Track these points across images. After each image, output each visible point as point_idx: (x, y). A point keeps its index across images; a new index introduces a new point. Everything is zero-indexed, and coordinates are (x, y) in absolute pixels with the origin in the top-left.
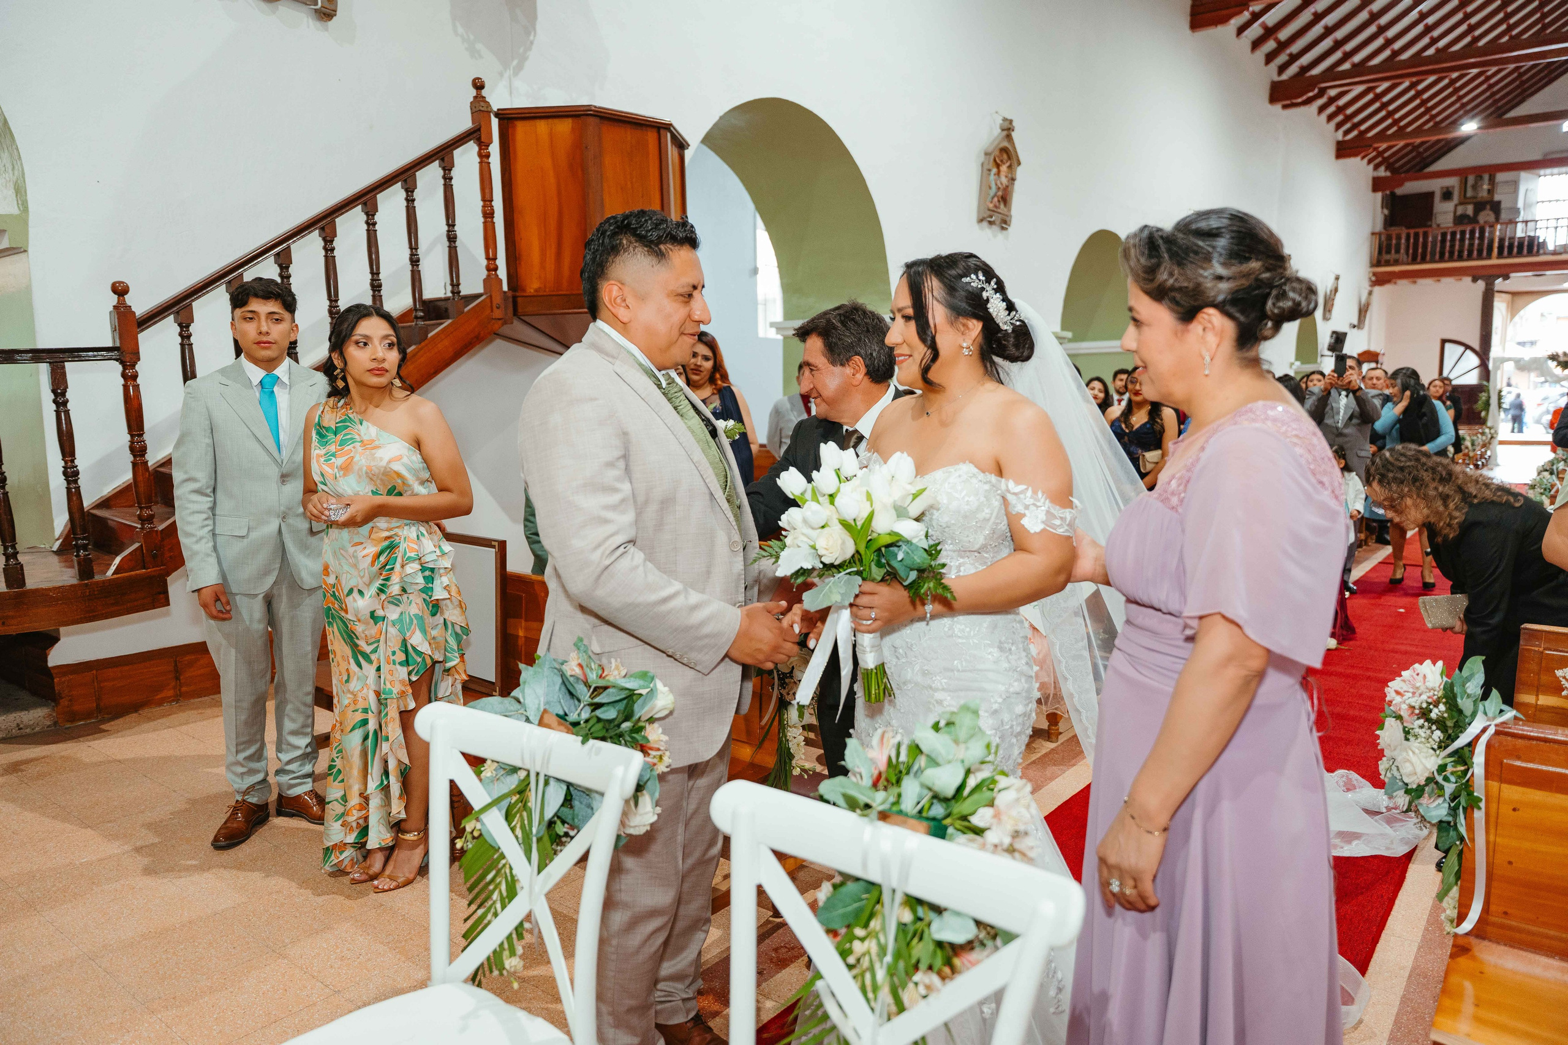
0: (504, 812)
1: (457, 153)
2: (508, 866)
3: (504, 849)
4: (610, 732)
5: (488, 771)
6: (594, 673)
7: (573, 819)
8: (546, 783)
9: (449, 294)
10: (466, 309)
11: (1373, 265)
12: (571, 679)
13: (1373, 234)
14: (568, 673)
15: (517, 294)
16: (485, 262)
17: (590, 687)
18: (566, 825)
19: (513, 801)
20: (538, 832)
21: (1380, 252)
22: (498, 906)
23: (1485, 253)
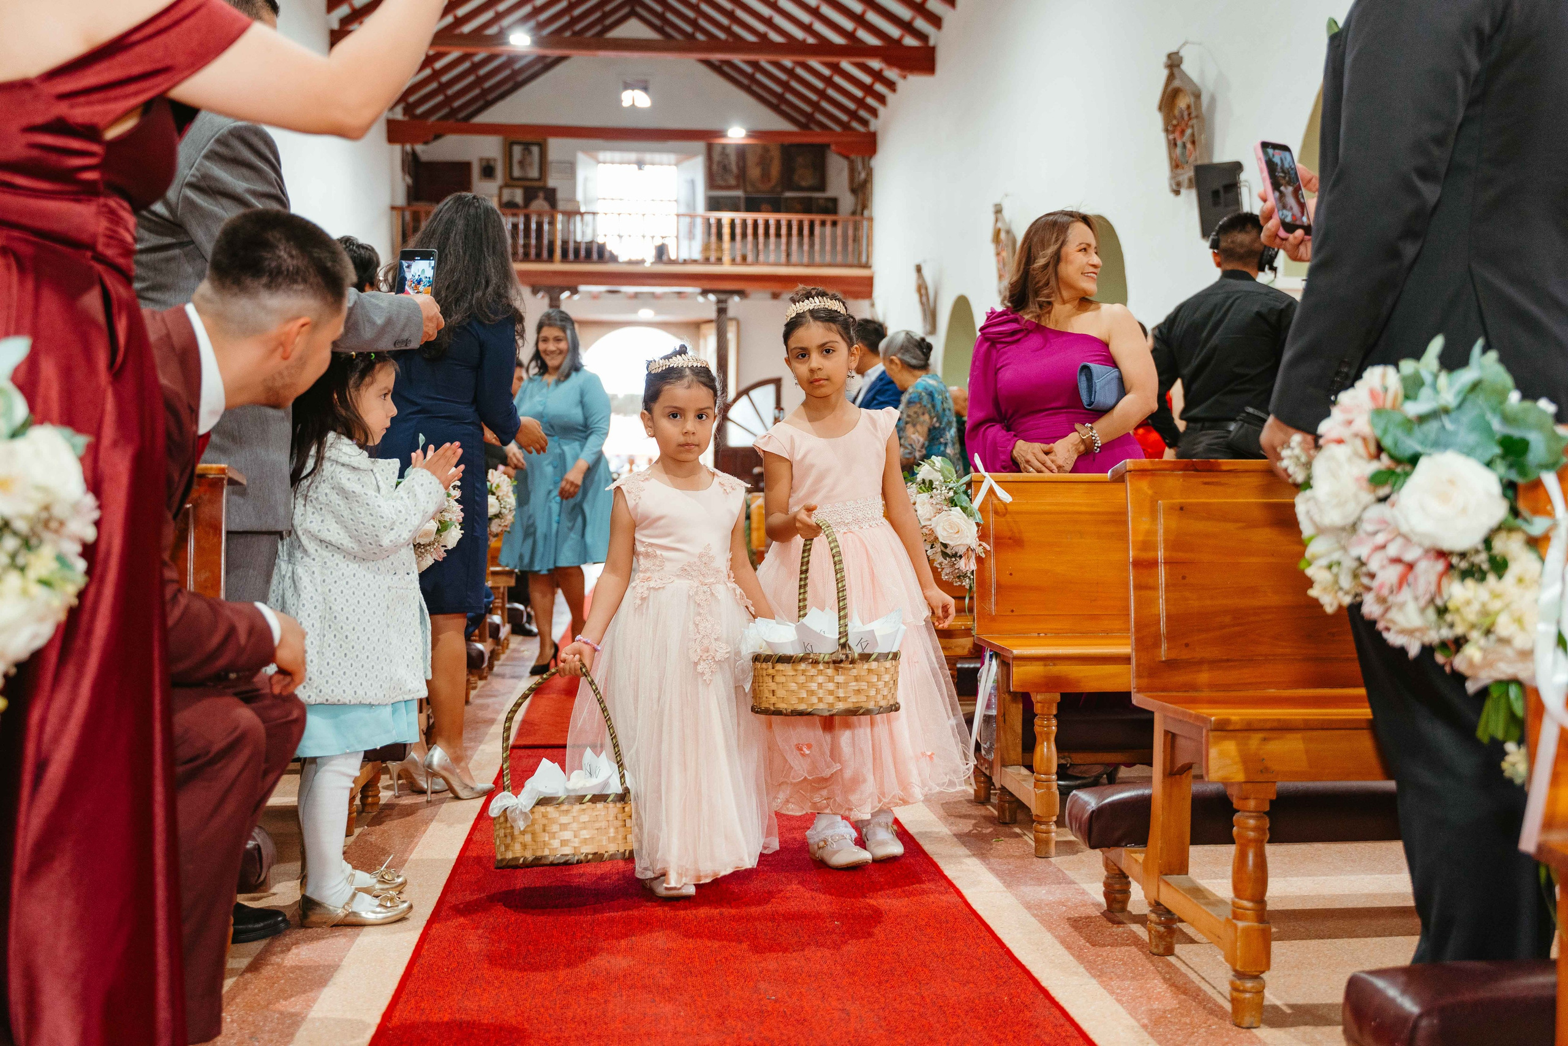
13: (393, 208)
21: (404, 238)
23: (545, 254)
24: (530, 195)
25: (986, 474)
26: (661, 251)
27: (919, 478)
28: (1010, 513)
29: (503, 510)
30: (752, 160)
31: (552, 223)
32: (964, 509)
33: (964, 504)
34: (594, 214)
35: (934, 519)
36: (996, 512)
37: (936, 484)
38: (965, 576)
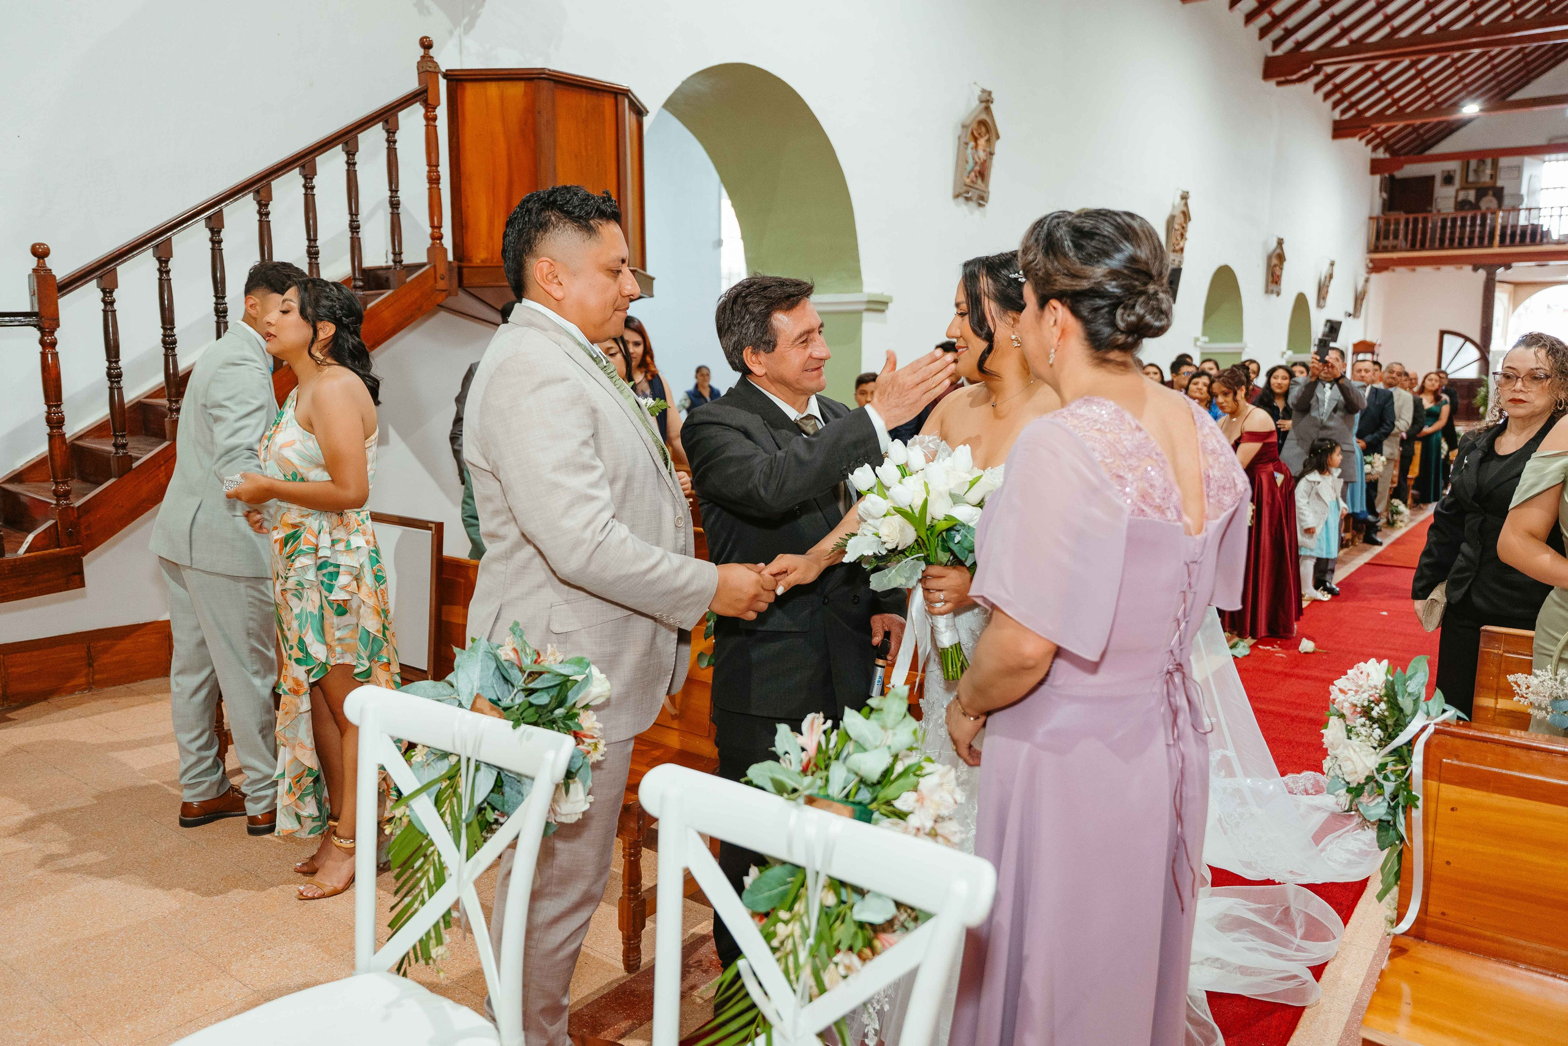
0: (433, 798)
1: (402, 115)
2: (436, 853)
3: (433, 836)
4: (542, 718)
5: (418, 756)
6: (529, 658)
7: (503, 806)
8: (477, 769)
9: (391, 263)
10: (408, 280)
11: (1370, 251)
12: (506, 664)
13: (1371, 218)
14: (503, 658)
15: (463, 264)
16: (429, 230)
17: (525, 672)
18: (496, 812)
19: (443, 787)
20: (467, 817)
21: (1378, 238)
22: (426, 893)
23: (1486, 241)
24: (1482, 192)
31: (1495, 217)
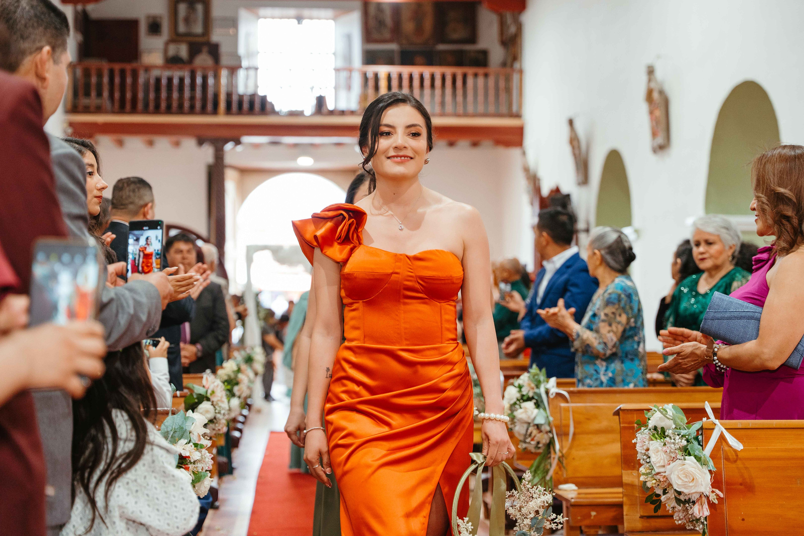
11: (68, 111)
21: (75, 95)
23: (210, 107)
24: (194, 50)
25: (717, 422)
26: (321, 101)
27: (651, 424)
28: (740, 459)
29: (218, 416)
30: (406, 15)
31: (217, 77)
32: (698, 459)
33: (697, 453)
34: (256, 69)
35: (668, 467)
36: (727, 459)
37: (669, 432)
38: (698, 520)
